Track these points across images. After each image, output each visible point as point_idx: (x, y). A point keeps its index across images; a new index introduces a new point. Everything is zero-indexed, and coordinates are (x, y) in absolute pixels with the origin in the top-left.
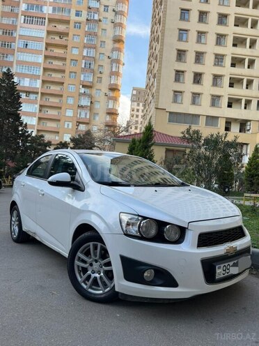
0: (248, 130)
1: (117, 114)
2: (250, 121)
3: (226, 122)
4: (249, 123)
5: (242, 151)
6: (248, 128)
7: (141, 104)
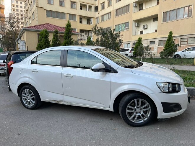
0: (91, 23)
1: (4, 9)
2: (92, 18)
3: (80, 18)
4: (91, 19)
5: (89, 35)
6: (91, 22)
7: (23, 3)
